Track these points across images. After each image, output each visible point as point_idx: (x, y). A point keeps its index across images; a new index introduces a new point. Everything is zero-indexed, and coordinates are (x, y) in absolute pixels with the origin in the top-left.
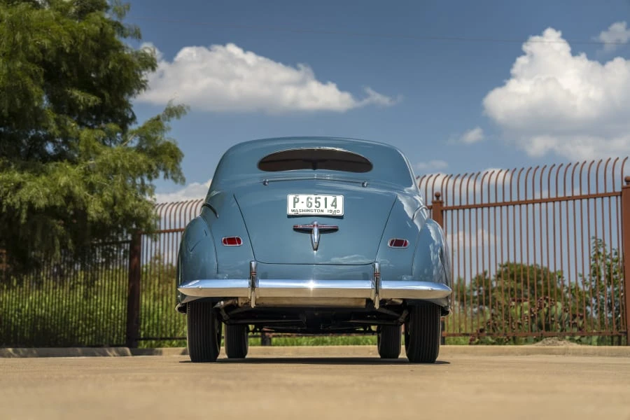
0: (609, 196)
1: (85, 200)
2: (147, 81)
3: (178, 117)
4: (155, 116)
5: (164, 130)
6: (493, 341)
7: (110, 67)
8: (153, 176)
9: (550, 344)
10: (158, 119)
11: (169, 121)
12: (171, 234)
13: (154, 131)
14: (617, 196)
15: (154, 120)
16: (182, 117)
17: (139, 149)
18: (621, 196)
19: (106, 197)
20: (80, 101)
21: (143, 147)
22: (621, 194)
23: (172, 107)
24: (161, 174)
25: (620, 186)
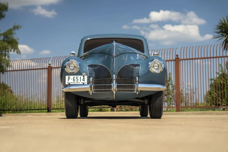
2: (5, 15)
3: (18, 29)
4: (9, 29)
5: (13, 34)
8: (9, 51)
10: (11, 30)
11: (14, 30)
12: (10, 72)
13: (10, 34)
15: (9, 30)
16: (19, 29)
17: (4, 40)
21: (5, 40)
22: (175, 60)
23: (15, 25)
24: (12, 50)
25: (175, 57)
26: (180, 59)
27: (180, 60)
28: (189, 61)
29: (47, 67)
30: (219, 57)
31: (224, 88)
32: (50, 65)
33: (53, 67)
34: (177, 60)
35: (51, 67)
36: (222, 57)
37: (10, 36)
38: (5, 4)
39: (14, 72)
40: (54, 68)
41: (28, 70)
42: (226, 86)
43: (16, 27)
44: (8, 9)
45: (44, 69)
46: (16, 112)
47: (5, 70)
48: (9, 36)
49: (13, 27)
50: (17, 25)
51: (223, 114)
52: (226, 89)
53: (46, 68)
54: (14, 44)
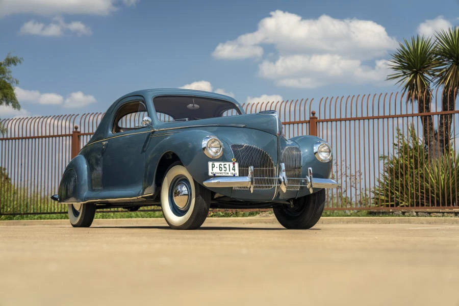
0: (302, 123)
3: (15, 65)
6: (223, 214)
9: (264, 216)
11: (9, 66)
14: (307, 123)
16: (18, 64)
18: (309, 123)
22: (309, 122)
23: (10, 58)
24: (4, 102)
25: (309, 117)
26: (318, 119)
27: (319, 122)
28: (334, 123)
29: (71, 133)
30: (388, 117)
31: (406, 174)
32: (76, 128)
33: (82, 132)
34: (313, 123)
35: (79, 132)
36: (393, 117)
40: (84, 135)
41: (35, 138)
42: (409, 169)
43: (11, 61)
45: (66, 135)
46: (14, 216)
49: (6, 60)
50: (12, 56)
52: (410, 175)
53: (69, 135)
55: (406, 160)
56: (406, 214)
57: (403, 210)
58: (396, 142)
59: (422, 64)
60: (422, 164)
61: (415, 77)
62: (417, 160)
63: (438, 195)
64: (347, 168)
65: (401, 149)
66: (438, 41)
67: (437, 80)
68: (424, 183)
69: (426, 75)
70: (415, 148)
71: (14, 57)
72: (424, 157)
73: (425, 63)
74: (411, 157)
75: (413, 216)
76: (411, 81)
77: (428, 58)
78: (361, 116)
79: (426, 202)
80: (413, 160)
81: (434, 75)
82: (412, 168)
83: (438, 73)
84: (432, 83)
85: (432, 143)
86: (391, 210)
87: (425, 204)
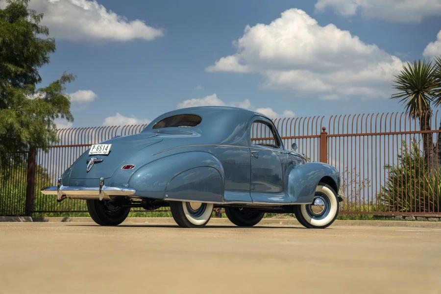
0: (314, 137)
1: (19, 131)
2: (49, 58)
3: (70, 81)
4: (55, 80)
5: (61, 89)
7: (30, 51)
8: (55, 117)
9: (280, 218)
10: (58, 82)
11: (64, 83)
13: (56, 90)
14: (318, 138)
15: (55, 83)
16: (72, 81)
17: (46, 100)
18: (320, 137)
19: (32, 129)
20: (12, 71)
21: (49, 99)
23: (66, 76)
24: (60, 115)
25: (320, 132)
26: (328, 134)
27: (329, 137)
28: (342, 138)
30: (389, 134)
31: (408, 182)
34: (324, 137)
36: (393, 134)
37: (57, 93)
38: (50, 40)
39: (58, 148)
42: (410, 178)
43: (66, 78)
44: (55, 49)
47: (47, 145)
48: (54, 92)
49: (62, 78)
50: (67, 74)
51: (393, 226)
52: (411, 184)
54: (61, 105)
55: (408, 170)
56: (406, 218)
57: (403, 215)
58: (400, 154)
59: (422, 85)
60: (422, 174)
61: (417, 97)
62: (418, 170)
63: (435, 203)
64: (357, 176)
65: (403, 160)
66: (437, 65)
67: (436, 99)
68: (424, 192)
69: (426, 94)
70: (417, 160)
71: (70, 75)
72: (424, 168)
73: (425, 85)
74: (413, 168)
75: (413, 220)
76: (413, 100)
77: (428, 80)
78: (365, 133)
79: (426, 208)
80: (414, 171)
81: (434, 95)
82: (413, 177)
83: (437, 94)
84: (432, 102)
85: (431, 155)
86: (393, 215)
87: (425, 209)
